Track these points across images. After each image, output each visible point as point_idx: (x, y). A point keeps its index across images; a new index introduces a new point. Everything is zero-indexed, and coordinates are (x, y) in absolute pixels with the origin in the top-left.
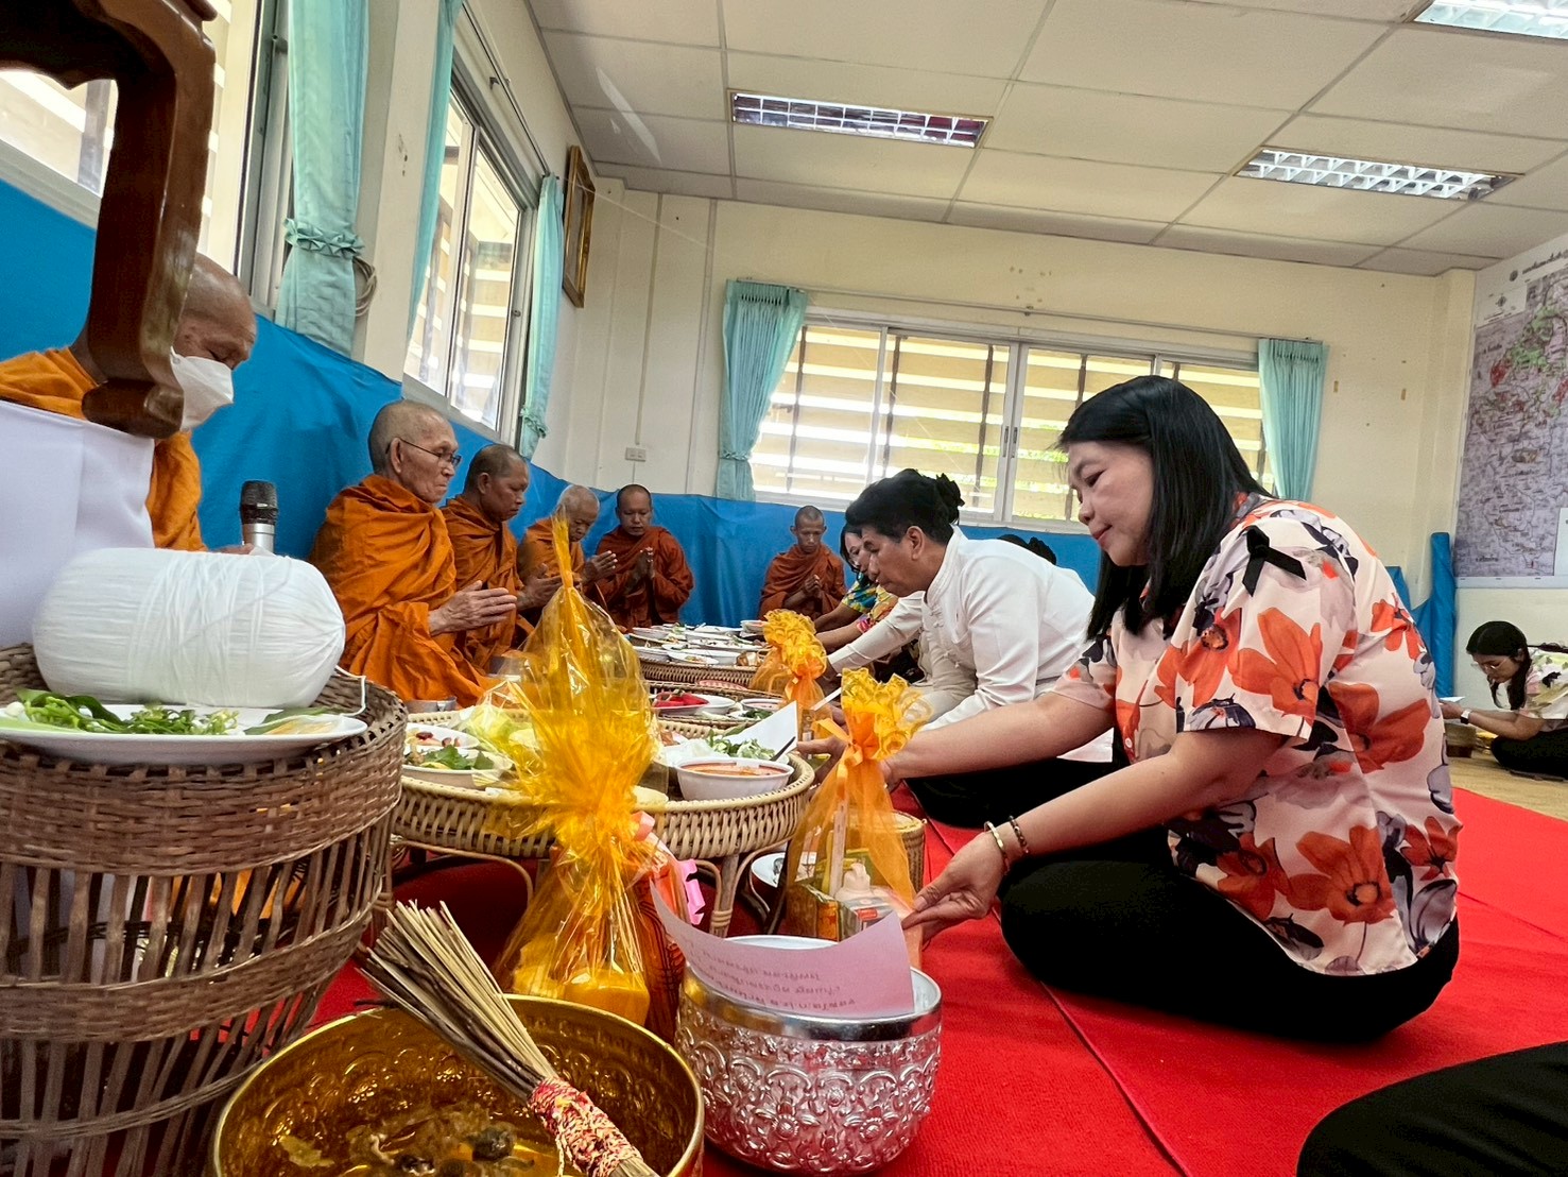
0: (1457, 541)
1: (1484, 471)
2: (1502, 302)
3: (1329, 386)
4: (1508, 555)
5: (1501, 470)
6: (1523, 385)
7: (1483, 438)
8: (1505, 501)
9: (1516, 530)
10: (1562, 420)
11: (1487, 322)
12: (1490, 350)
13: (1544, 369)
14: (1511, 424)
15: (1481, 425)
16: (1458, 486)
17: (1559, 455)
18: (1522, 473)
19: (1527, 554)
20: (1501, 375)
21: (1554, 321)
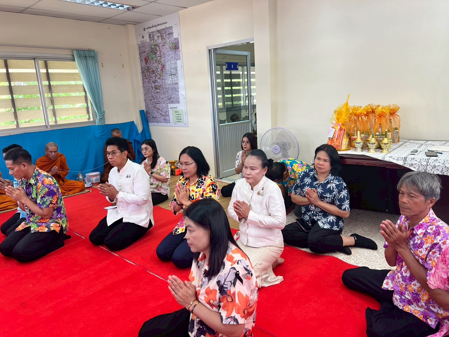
0: (146, 112)
1: (149, 91)
2: (143, 37)
3: (100, 65)
4: (159, 117)
5: (153, 91)
6: (153, 65)
7: (146, 81)
8: (155, 101)
9: (160, 110)
10: (164, 78)
11: (140, 43)
12: (143, 52)
13: (157, 61)
14: (152, 77)
15: (145, 76)
16: (143, 95)
17: (165, 88)
18: (158, 92)
19: (163, 117)
20: (147, 61)
21: (157, 47)
